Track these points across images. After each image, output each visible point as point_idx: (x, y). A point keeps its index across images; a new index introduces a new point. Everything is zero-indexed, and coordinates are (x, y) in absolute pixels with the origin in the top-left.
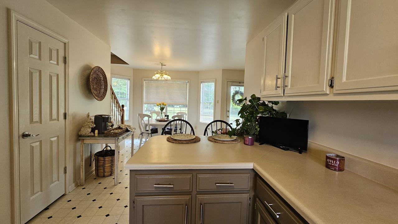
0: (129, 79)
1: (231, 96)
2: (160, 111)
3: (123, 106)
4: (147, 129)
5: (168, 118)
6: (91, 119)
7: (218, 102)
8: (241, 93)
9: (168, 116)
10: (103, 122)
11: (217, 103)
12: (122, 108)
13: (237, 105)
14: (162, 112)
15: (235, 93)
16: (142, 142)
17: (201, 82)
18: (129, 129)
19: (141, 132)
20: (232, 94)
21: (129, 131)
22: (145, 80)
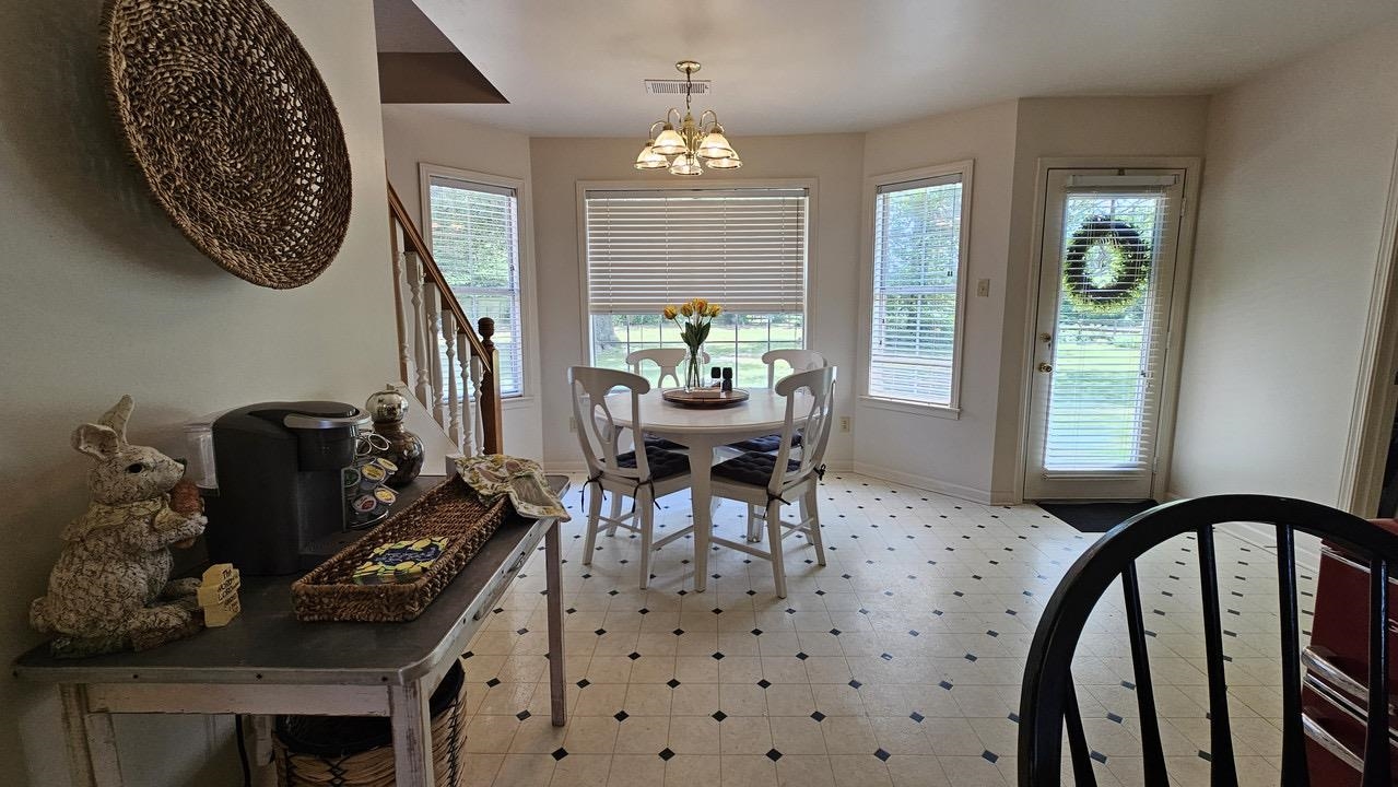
0: (514, 192)
1: (1066, 252)
2: (685, 346)
3: (486, 326)
4: (622, 451)
5: (727, 386)
6: (136, 468)
7: (985, 289)
8: (1121, 234)
9: (728, 373)
10: (302, 468)
11: (980, 294)
12: (481, 339)
13: (1097, 302)
14: (694, 353)
15: (1082, 231)
16: (601, 523)
17: (879, 190)
18: (523, 509)
19: (592, 467)
20: (1069, 241)
21: (530, 521)
22: (590, 193)
